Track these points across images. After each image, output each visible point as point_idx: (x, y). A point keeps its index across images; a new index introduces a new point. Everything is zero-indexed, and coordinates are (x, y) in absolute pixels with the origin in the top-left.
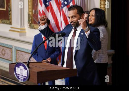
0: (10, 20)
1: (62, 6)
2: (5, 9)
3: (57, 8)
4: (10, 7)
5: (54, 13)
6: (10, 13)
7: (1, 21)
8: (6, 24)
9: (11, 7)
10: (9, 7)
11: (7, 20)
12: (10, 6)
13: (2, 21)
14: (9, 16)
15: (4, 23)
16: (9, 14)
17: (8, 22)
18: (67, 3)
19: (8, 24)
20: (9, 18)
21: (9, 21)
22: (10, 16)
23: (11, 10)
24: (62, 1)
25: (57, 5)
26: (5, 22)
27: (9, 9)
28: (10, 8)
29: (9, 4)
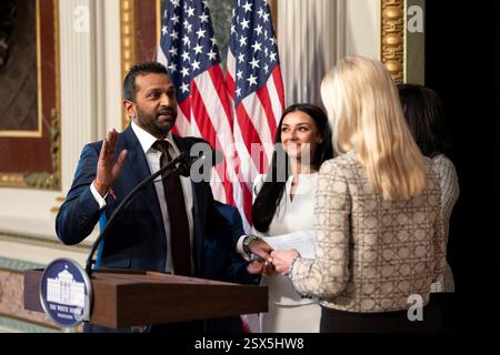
0: (58, 173)
1: (238, 91)
2: (38, 134)
3: (219, 101)
4: (56, 123)
5: (209, 119)
6: (57, 144)
7: (25, 177)
8: (42, 187)
9: (60, 121)
10: (53, 122)
11: (45, 174)
12: (56, 117)
13: (29, 179)
14: (53, 156)
15: (33, 186)
16: (52, 149)
17: (48, 181)
18: (257, 80)
19: (48, 187)
20: (54, 164)
21: (52, 177)
22: (56, 158)
23: (58, 135)
24: (240, 74)
25: (219, 92)
26: (39, 182)
27: (53, 132)
28: (57, 125)
29: (53, 111)
